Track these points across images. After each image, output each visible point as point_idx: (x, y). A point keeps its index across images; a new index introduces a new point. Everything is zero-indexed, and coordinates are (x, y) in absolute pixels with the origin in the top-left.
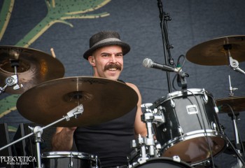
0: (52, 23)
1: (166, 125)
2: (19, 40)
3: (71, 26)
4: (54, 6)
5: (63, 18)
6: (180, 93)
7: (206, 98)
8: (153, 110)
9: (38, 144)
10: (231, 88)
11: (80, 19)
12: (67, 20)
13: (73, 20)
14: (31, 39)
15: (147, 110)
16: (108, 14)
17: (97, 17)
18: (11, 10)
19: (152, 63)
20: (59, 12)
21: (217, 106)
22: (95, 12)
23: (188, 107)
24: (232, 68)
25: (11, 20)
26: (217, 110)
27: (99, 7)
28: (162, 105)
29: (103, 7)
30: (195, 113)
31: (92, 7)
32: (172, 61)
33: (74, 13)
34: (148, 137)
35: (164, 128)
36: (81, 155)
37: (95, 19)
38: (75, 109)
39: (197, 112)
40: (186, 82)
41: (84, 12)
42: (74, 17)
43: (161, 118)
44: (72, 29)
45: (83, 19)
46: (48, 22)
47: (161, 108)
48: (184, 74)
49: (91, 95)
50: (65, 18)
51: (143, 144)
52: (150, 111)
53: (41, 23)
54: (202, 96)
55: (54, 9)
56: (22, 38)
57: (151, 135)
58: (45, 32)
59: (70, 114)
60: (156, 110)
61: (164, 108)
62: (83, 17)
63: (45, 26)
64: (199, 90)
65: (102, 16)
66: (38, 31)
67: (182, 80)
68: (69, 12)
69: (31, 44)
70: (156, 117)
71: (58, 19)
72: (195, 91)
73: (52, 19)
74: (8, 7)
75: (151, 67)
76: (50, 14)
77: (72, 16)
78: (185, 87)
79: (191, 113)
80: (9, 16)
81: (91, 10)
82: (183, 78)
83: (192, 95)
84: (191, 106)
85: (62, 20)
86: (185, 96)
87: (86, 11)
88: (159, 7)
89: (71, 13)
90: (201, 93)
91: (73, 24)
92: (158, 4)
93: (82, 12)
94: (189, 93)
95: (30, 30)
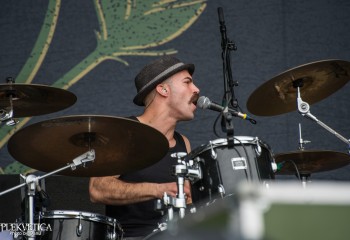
0: (101, 59)
1: (203, 181)
2: (57, 79)
3: (126, 64)
4: (105, 38)
5: (116, 54)
6: (224, 141)
7: (260, 149)
8: (187, 161)
9: (31, 199)
10: (301, 141)
11: (139, 56)
12: (121, 57)
13: (129, 56)
14: (72, 78)
15: (179, 161)
16: (175, 52)
17: (161, 54)
18: (49, 40)
19: (209, 103)
20: (112, 46)
21: (277, 163)
22: (158, 48)
23: (235, 159)
24: (301, 113)
25: (48, 53)
26: (274, 166)
27: (164, 41)
28: (200, 156)
29: (170, 42)
30: (242, 168)
31: (155, 41)
32: (235, 102)
33: (131, 48)
34: (178, 197)
35: (201, 186)
36: (94, 217)
37: (158, 57)
38: (84, 156)
39: (246, 167)
40: (232, 127)
41: (145, 47)
42: (130, 53)
43: (198, 172)
44: (127, 68)
45: (142, 57)
46: (96, 58)
47: (198, 159)
48: (230, 117)
49: (107, 139)
50: (119, 54)
51: (170, 206)
52: (184, 162)
53: (87, 59)
54: (254, 146)
55: (106, 41)
56: (62, 76)
57: (181, 195)
58: (92, 71)
59: (77, 162)
60: (191, 162)
61: (203, 160)
62: (142, 54)
63: (91, 63)
64: (251, 139)
65: (168, 53)
66: (82, 69)
67: (227, 124)
68: (124, 46)
69: (73, 85)
70: (190, 171)
71: (109, 55)
72: (244, 139)
73: (102, 54)
74: (46, 38)
75: (208, 108)
76: (100, 48)
77: (128, 51)
78: (230, 134)
79: (236, 168)
80: (46, 48)
81: (154, 45)
82: (229, 121)
83: (240, 144)
84: (239, 159)
85: (115, 56)
86: (231, 145)
87: (147, 46)
88: (222, 32)
89: (127, 48)
90: (253, 143)
91: (128, 62)
92: (221, 28)
93: (141, 47)
94: (236, 142)
95: (72, 67)
